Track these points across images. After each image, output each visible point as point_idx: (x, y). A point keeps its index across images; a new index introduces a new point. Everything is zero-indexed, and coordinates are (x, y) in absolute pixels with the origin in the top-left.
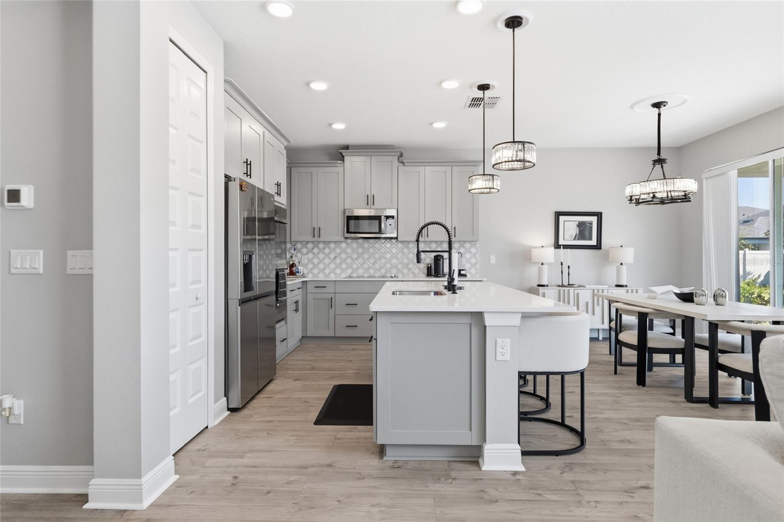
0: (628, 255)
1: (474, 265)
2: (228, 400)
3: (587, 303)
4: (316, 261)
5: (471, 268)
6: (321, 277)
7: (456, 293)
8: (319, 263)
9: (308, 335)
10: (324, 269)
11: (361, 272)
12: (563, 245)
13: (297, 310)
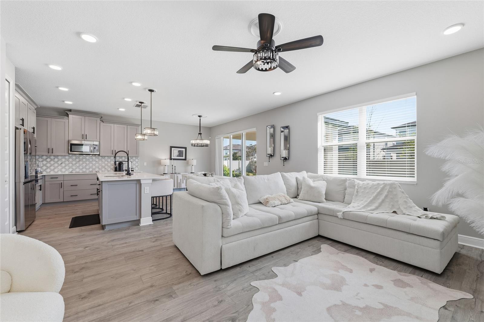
0: (194, 162)
1: (137, 166)
2: (16, 227)
3: (181, 179)
4: (48, 165)
5: (135, 168)
6: (52, 173)
7: (130, 175)
8: (51, 166)
9: (46, 202)
10: (54, 169)
11: (78, 170)
12: (173, 159)
13: (41, 190)
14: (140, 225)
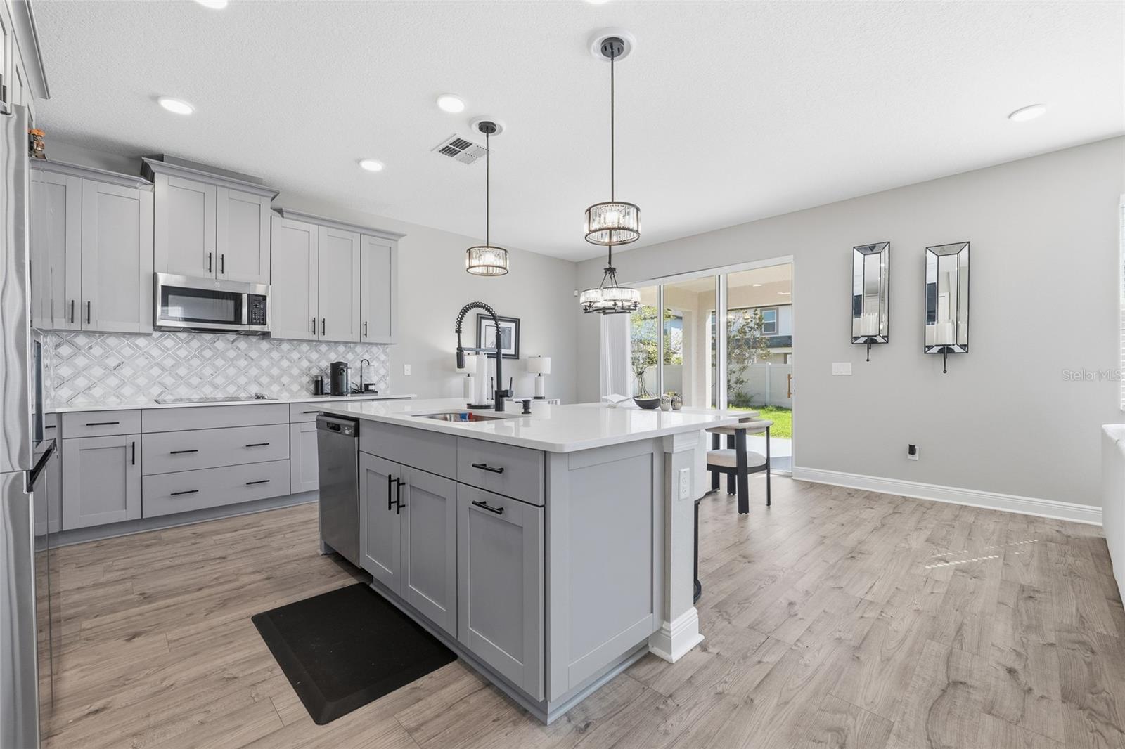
0: (545, 365)
1: (384, 378)
5: (379, 382)
7: (529, 413)
10: (89, 388)
11: (182, 391)
14: (675, 656)
